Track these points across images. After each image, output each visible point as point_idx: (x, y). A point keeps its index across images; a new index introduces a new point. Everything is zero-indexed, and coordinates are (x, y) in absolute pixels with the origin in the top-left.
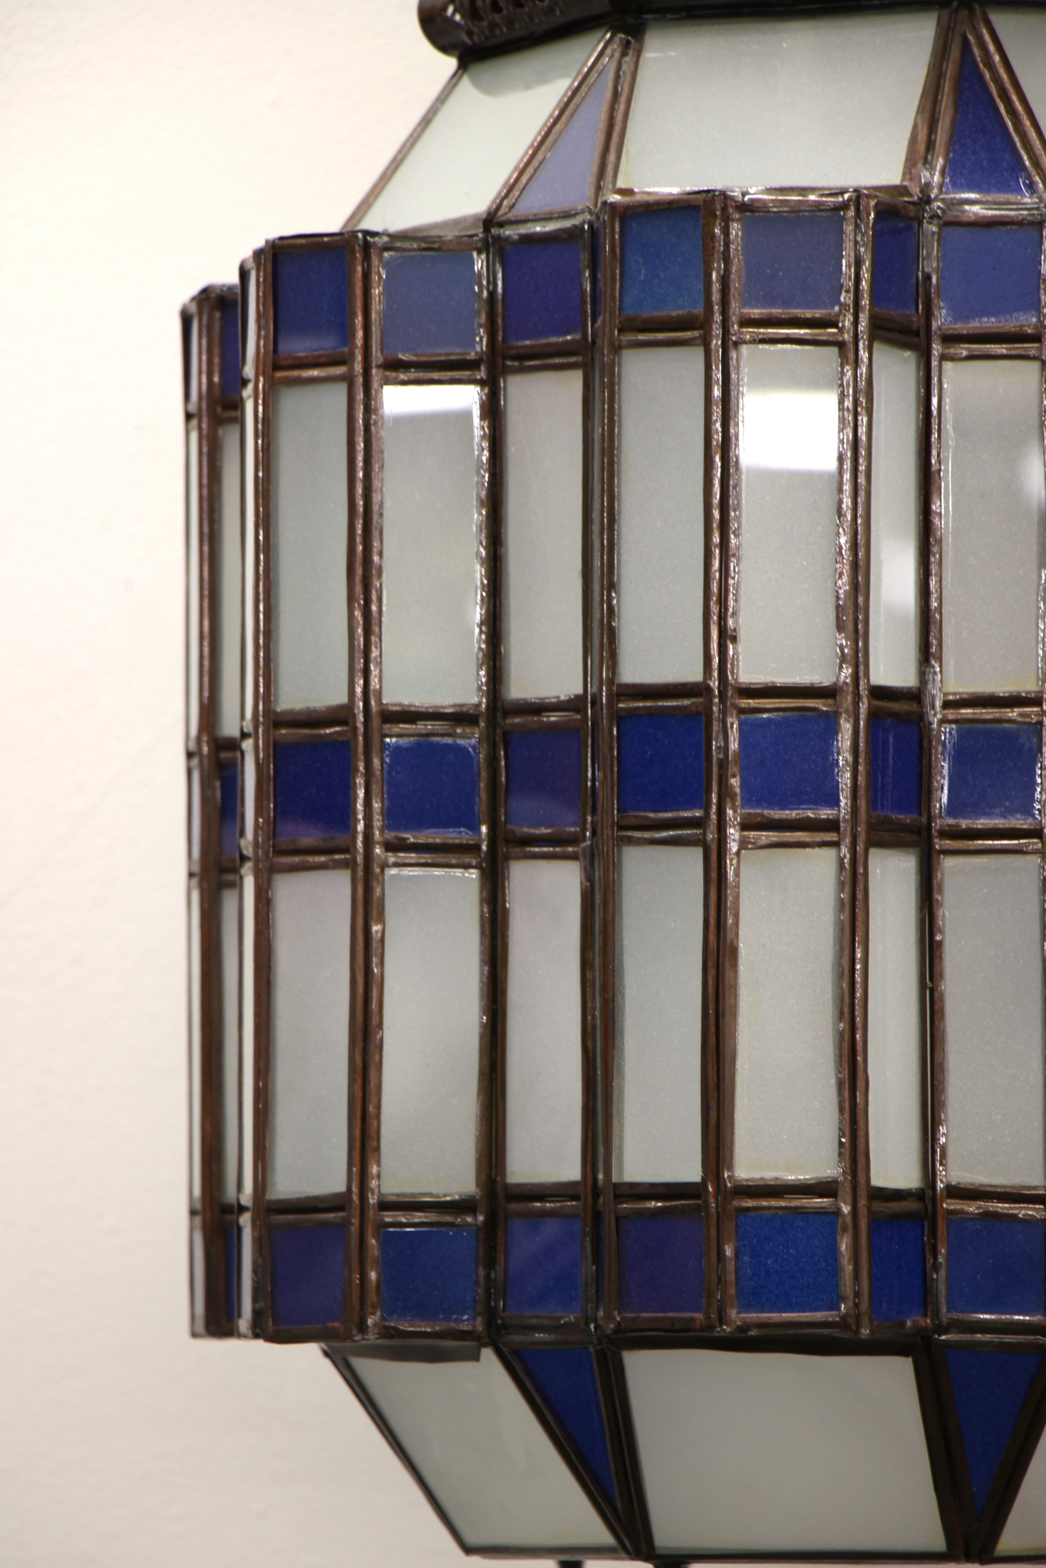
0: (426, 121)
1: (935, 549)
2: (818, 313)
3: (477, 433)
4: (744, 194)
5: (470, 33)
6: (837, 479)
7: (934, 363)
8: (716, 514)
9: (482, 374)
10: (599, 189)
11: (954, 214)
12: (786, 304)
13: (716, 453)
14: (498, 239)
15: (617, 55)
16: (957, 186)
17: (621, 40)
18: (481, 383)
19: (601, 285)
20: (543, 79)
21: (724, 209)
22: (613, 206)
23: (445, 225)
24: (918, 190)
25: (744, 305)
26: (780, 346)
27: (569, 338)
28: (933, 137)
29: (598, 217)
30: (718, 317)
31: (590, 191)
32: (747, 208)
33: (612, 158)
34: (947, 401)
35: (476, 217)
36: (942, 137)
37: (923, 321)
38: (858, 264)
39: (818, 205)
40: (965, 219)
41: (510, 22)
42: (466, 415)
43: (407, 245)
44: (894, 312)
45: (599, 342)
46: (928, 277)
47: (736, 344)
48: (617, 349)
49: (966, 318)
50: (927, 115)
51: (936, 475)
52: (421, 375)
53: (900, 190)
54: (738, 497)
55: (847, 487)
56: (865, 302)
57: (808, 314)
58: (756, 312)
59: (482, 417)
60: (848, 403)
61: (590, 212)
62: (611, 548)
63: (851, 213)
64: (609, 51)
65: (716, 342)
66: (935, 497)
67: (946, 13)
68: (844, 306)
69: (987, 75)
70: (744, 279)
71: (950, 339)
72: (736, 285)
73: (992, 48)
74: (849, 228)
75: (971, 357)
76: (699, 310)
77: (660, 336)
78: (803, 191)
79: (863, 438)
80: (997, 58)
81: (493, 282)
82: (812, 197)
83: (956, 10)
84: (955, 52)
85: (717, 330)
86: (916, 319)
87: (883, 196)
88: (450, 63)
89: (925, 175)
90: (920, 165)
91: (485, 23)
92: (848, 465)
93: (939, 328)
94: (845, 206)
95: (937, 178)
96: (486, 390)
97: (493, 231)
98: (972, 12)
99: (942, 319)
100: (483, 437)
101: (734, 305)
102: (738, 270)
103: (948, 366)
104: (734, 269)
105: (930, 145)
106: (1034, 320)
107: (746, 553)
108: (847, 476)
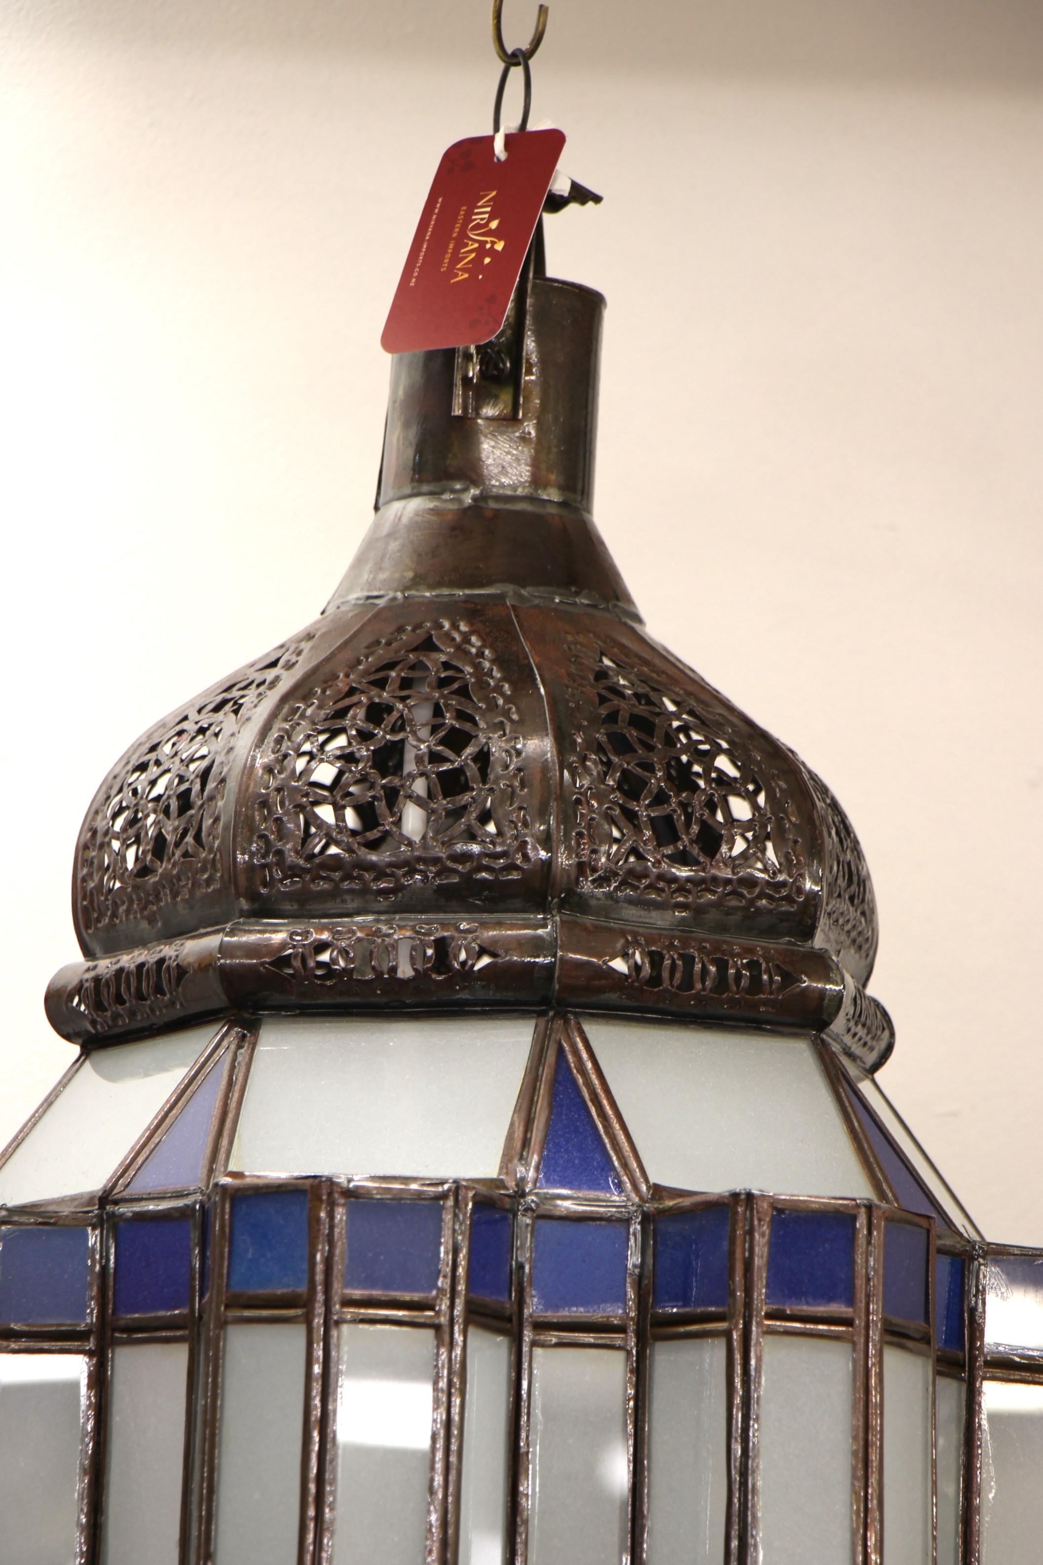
0: (48, 1103)
1: (521, 1529)
2: (416, 1296)
3: (84, 1402)
4: (350, 1181)
5: (94, 1023)
6: (430, 1455)
7: (525, 1349)
8: (312, 1487)
9: (91, 1345)
10: (211, 1171)
11: (546, 1208)
12: (387, 1286)
13: (314, 1428)
14: (112, 1215)
15: (233, 1047)
16: (550, 1181)
17: (237, 1033)
18: (89, 1353)
19: (209, 1262)
20: (162, 1068)
21: (330, 1194)
22: (224, 1188)
23: (61, 1201)
24: (514, 1183)
25: (346, 1285)
26: (379, 1327)
27: (177, 1312)
28: (529, 1136)
29: (209, 1198)
30: (320, 1297)
31: (202, 1172)
32: (352, 1194)
33: (225, 1142)
34: (536, 1385)
35: (90, 1199)
36: (537, 1135)
37: (515, 1308)
38: (456, 1251)
39: (419, 1195)
40: (558, 1213)
41: (132, 1014)
42: (73, 1386)
43: (24, 1219)
44: (489, 1299)
45: (205, 1317)
46: (521, 1267)
47: (338, 1323)
48: (223, 1324)
49: (557, 1307)
50: (524, 1114)
51: (525, 1457)
52: (32, 1344)
53: (497, 1183)
54: (334, 1471)
55: (439, 1466)
56: (461, 1287)
57: (407, 1296)
58: (357, 1293)
59: (90, 1386)
60: (443, 1384)
61: (202, 1192)
62: (209, 1519)
63: (450, 1202)
64: (225, 1043)
65: (318, 1321)
66: (522, 1478)
67: (542, 1021)
68: (441, 1291)
69: (580, 1081)
70: (347, 1261)
71: (541, 1326)
72: (338, 1267)
73: (585, 1055)
74: (448, 1217)
75: (560, 1345)
76: (303, 1289)
77: (265, 1313)
78: (406, 1180)
79: (456, 1418)
80: (589, 1065)
81: (105, 1256)
82: (414, 1186)
83: (553, 1019)
84: (551, 1057)
85: (319, 1309)
86: (508, 1305)
87: (481, 1189)
88: (75, 1050)
89: (520, 1171)
90: (516, 1161)
91: (109, 1014)
92: (440, 1444)
93: (531, 1316)
94: (444, 1196)
95: (531, 1174)
96: (94, 1361)
97: (108, 1207)
98: (567, 1022)
99: (533, 1307)
100: (89, 1407)
101: (337, 1286)
102: (341, 1253)
103: (538, 1352)
104: (337, 1251)
105: (526, 1143)
106: (620, 1311)
107: (341, 1527)
108: (439, 1455)
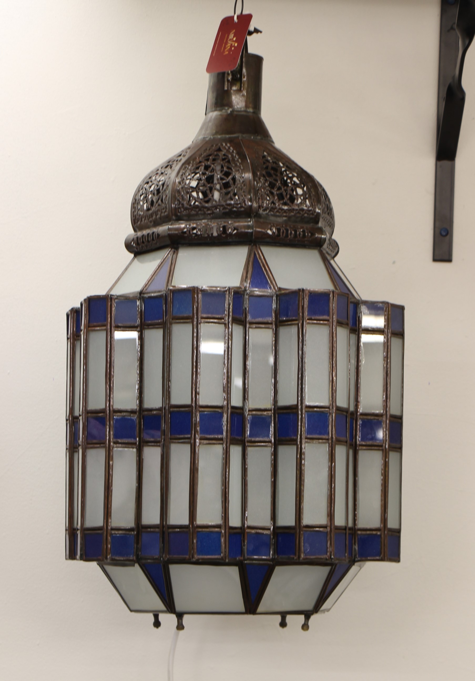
0: (126, 269)
1: (247, 373)
2: (220, 316)
3: (137, 343)
4: (202, 288)
5: (137, 249)
6: (224, 356)
7: (247, 329)
8: (195, 364)
9: (139, 329)
10: (167, 285)
11: (252, 294)
12: (212, 314)
13: (195, 349)
14: (143, 297)
15: (172, 254)
16: (253, 287)
17: (173, 251)
18: (138, 331)
19: (167, 308)
20: (154, 259)
21: (197, 291)
22: (171, 290)
23: (130, 293)
24: (244, 288)
25: (202, 313)
26: (210, 324)
27: (160, 321)
28: (247, 275)
29: (167, 292)
30: (195, 317)
31: (165, 286)
32: (203, 291)
33: (170, 278)
34: (250, 338)
35: (138, 292)
36: (249, 275)
37: (244, 319)
38: (229, 305)
39: (220, 291)
40: (255, 295)
41: (146, 246)
42: (135, 340)
43: (121, 298)
44: (238, 317)
45: (167, 322)
46: (246, 309)
47: (200, 323)
48: (171, 324)
49: (255, 318)
50: (246, 270)
51: (247, 356)
52: (124, 329)
53: (240, 288)
54: (200, 360)
55: (226, 358)
56: (231, 314)
57: (217, 316)
58: (205, 316)
59: (139, 339)
60: (227, 338)
61: (165, 291)
62: (169, 372)
63: (228, 292)
64: (170, 253)
65: (195, 323)
66: (247, 361)
67: (250, 247)
68: (226, 315)
69: (260, 261)
70: (202, 308)
71: (251, 323)
72: (200, 309)
73: (261, 255)
74: (227, 296)
75: (256, 328)
76: (191, 315)
77: (182, 321)
78: (216, 287)
79: (230, 346)
80: (262, 257)
81: (141, 307)
82: (218, 289)
83: (253, 246)
84: (252, 256)
85: (195, 320)
86: (242, 317)
87: (236, 289)
88: (132, 255)
89: (245, 284)
90: (244, 282)
91: (141, 246)
92: (226, 353)
93: (248, 321)
94: (226, 291)
95: (248, 285)
96: (140, 333)
97: (142, 295)
98: (256, 246)
99: (249, 318)
100: (139, 344)
101: (199, 314)
102: (201, 305)
103: (250, 330)
104: (200, 305)
105: (246, 277)
106: (271, 319)
107: (201, 373)
108: (226, 355)
